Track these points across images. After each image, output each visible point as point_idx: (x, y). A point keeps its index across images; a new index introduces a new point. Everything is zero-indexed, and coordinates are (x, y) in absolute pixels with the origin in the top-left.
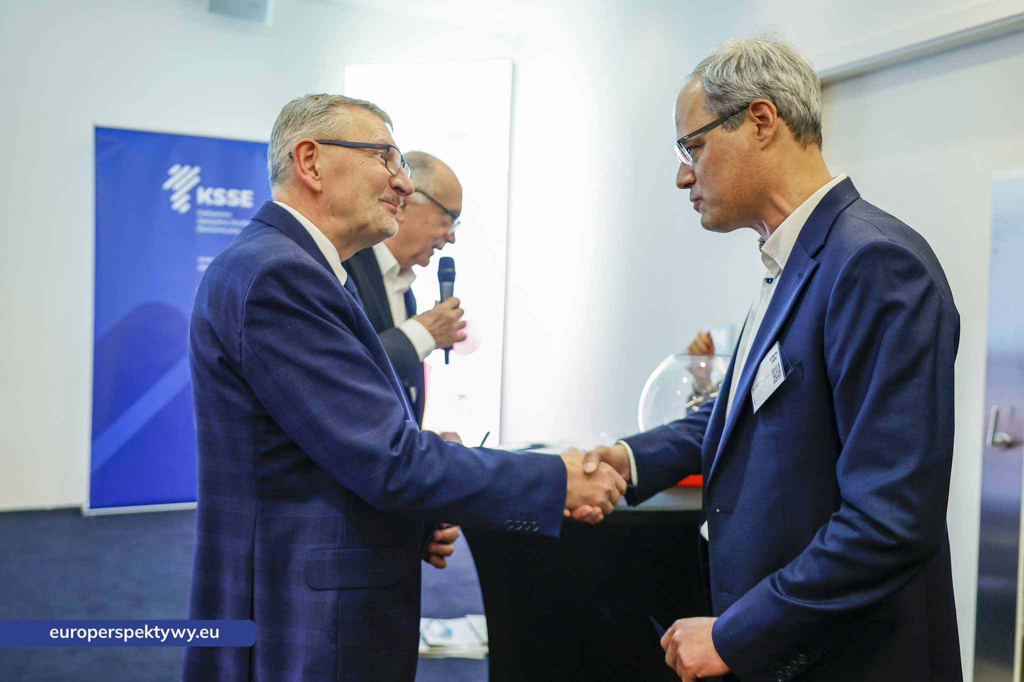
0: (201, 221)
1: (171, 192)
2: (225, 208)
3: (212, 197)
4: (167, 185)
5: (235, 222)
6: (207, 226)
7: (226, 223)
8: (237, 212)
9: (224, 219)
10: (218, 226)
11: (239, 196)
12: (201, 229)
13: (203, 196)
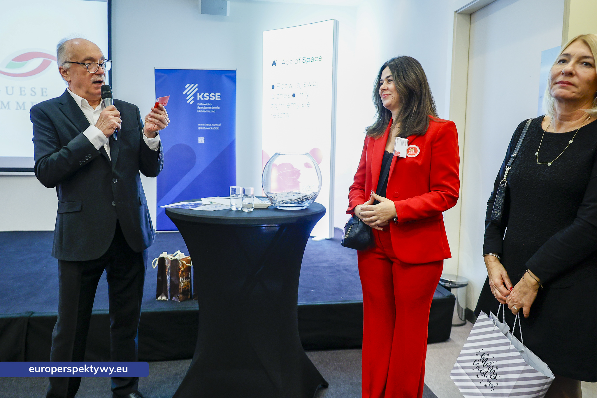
0: (199, 108)
1: (186, 95)
2: (209, 101)
3: (203, 97)
4: (184, 93)
5: (213, 108)
6: (201, 110)
7: (210, 108)
8: (214, 103)
9: (209, 106)
10: (206, 110)
11: (215, 96)
12: (198, 111)
13: (199, 97)
